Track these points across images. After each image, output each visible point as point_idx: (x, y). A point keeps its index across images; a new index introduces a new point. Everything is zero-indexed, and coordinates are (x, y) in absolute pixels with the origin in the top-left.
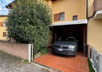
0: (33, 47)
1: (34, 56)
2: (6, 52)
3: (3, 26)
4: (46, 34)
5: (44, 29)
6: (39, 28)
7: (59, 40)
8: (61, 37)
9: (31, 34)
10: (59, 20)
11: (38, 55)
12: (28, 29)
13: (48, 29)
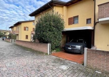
0: (50, 45)
1: (51, 52)
2: (33, 49)
3: (26, 30)
4: (59, 37)
5: (58, 33)
6: (55, 33)
7: (71, 41)
8: (73, 40)
9: (49, 37)
10: (74, 23)
11: (54, 52)
12: (48, 34)
13: (61, 33)
